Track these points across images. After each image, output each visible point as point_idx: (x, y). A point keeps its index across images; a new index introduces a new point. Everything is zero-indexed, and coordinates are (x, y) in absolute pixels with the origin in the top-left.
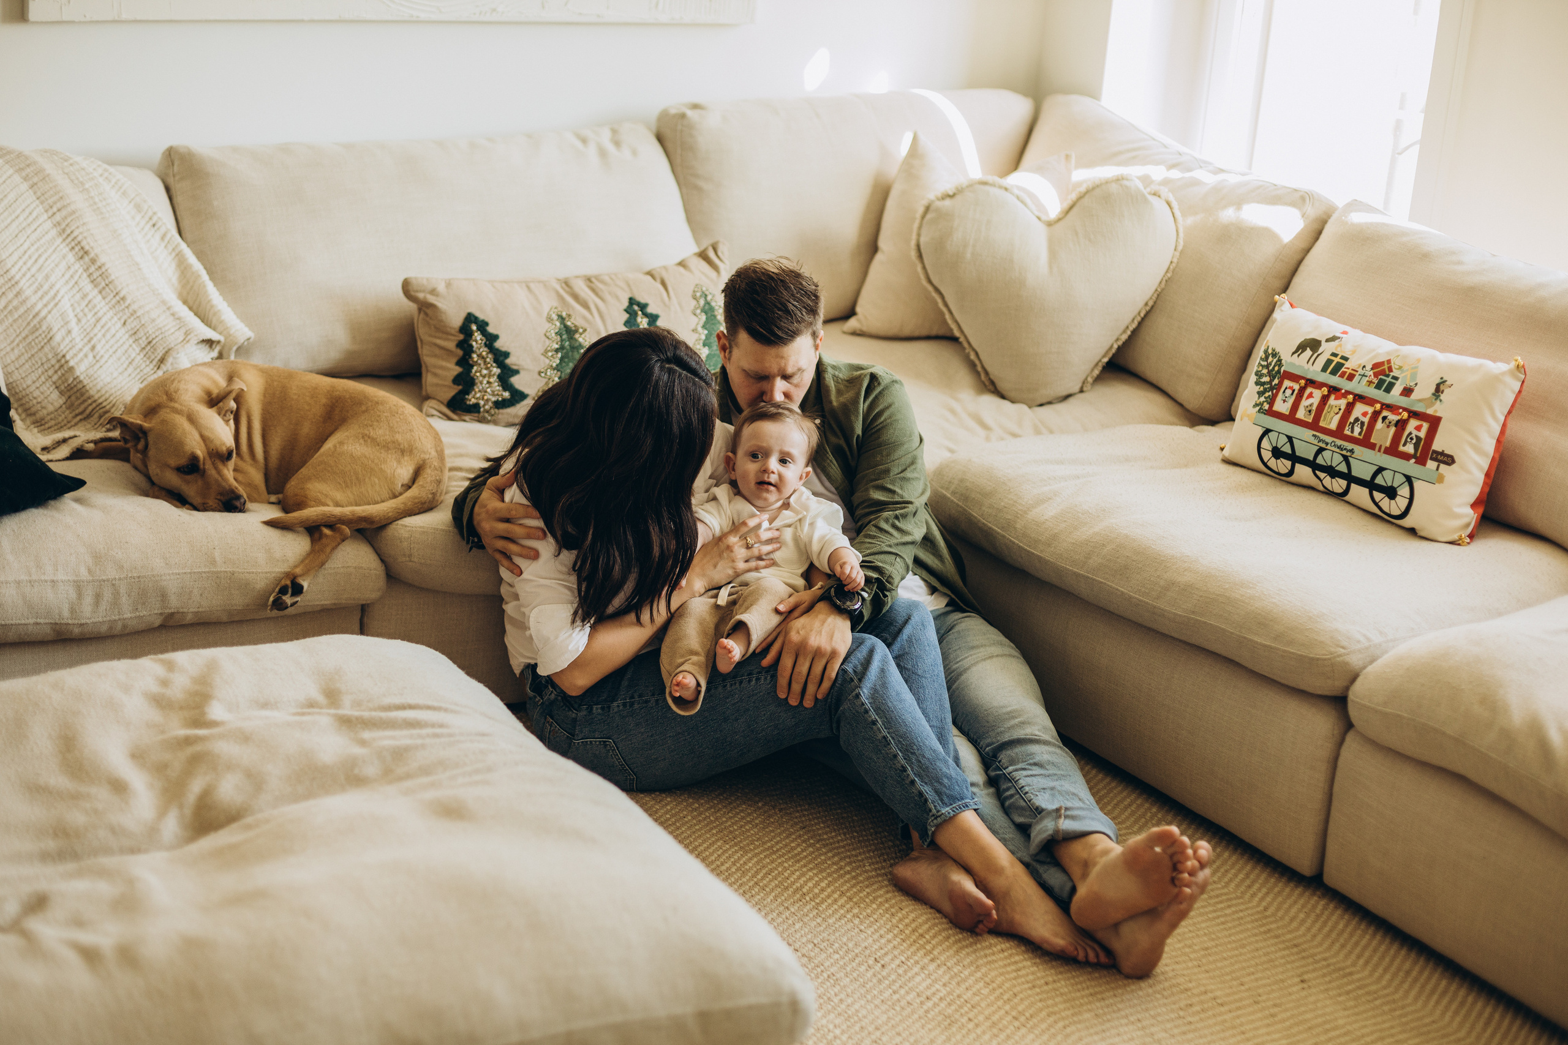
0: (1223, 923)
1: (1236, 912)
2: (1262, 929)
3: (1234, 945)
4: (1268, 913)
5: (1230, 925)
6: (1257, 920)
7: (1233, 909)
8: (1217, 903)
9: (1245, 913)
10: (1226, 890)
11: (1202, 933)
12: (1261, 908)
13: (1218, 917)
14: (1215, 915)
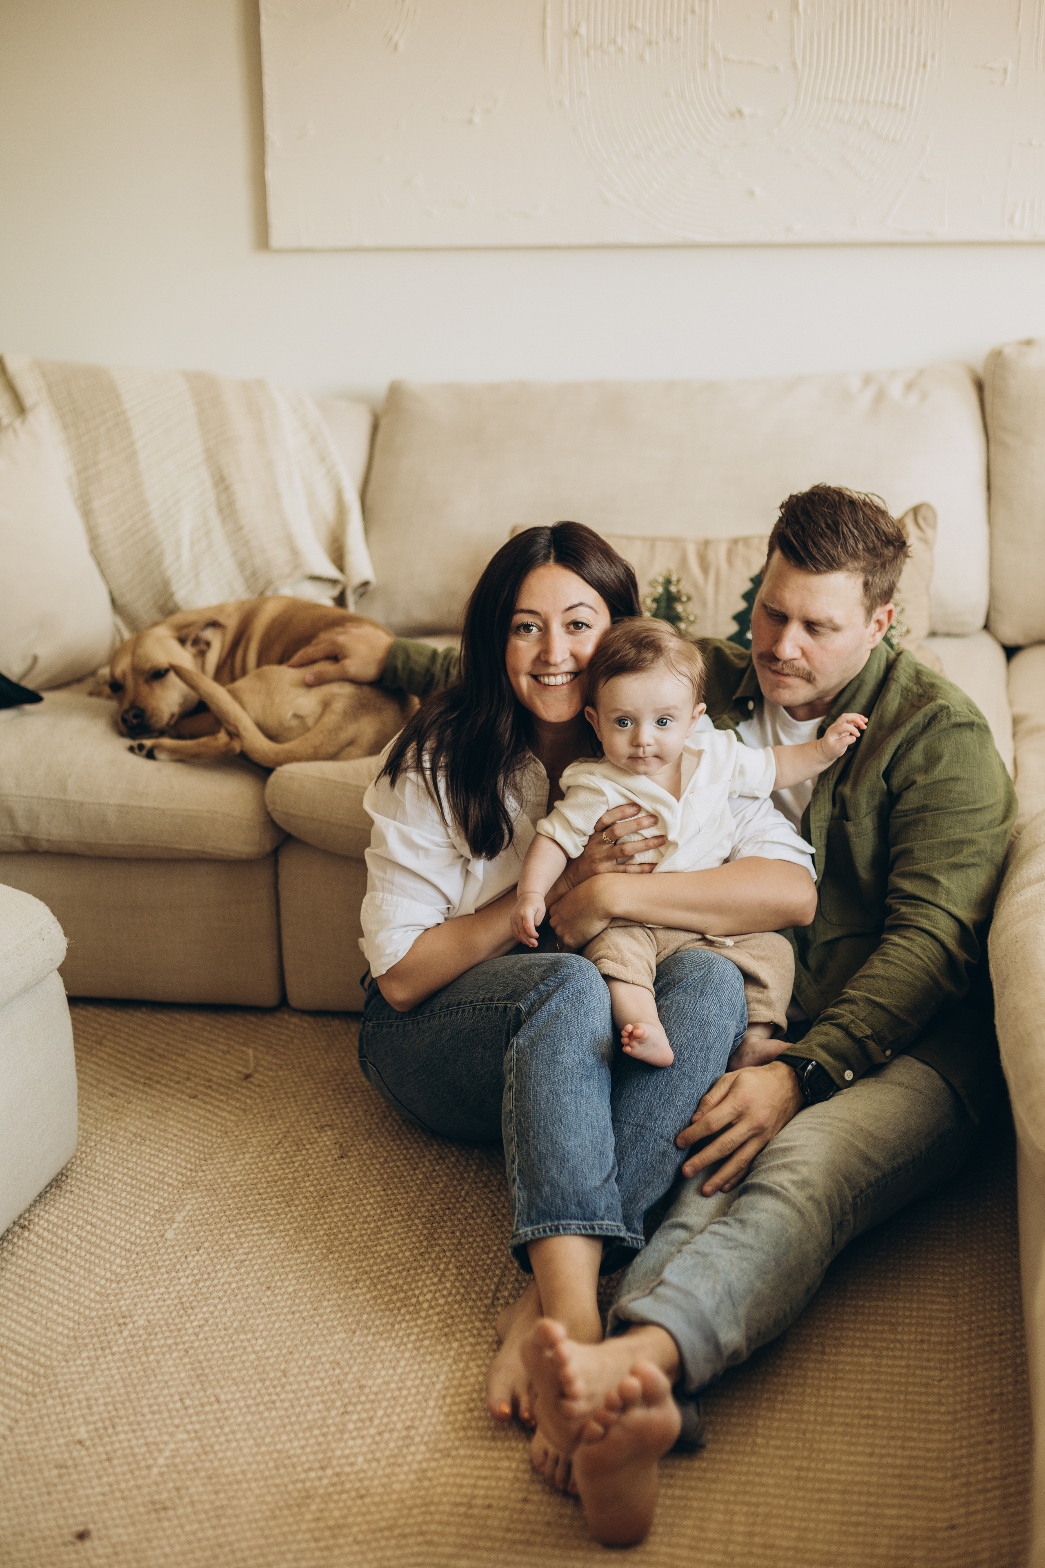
0: (858, 1524)
1: (899, 1517)
2: (893, 1552)
3: (816, 1556)
4: (946, 1534)
5: (861, 1529)
6: (908, 1538)
7: (903, 1512)
8: (895, 1496)
9: (910, 1523)
10: (940, 1485)
11: (803, 1525)
12: (945, 1524)
13: (859, 1514)
14: (863, 1509)
